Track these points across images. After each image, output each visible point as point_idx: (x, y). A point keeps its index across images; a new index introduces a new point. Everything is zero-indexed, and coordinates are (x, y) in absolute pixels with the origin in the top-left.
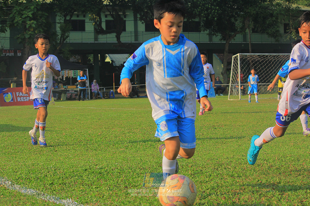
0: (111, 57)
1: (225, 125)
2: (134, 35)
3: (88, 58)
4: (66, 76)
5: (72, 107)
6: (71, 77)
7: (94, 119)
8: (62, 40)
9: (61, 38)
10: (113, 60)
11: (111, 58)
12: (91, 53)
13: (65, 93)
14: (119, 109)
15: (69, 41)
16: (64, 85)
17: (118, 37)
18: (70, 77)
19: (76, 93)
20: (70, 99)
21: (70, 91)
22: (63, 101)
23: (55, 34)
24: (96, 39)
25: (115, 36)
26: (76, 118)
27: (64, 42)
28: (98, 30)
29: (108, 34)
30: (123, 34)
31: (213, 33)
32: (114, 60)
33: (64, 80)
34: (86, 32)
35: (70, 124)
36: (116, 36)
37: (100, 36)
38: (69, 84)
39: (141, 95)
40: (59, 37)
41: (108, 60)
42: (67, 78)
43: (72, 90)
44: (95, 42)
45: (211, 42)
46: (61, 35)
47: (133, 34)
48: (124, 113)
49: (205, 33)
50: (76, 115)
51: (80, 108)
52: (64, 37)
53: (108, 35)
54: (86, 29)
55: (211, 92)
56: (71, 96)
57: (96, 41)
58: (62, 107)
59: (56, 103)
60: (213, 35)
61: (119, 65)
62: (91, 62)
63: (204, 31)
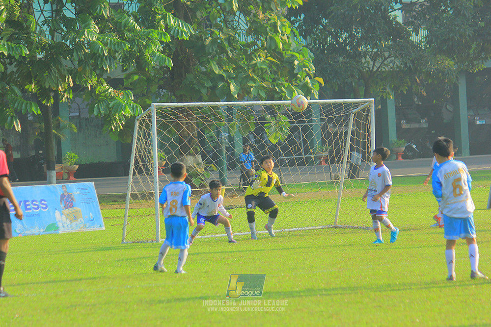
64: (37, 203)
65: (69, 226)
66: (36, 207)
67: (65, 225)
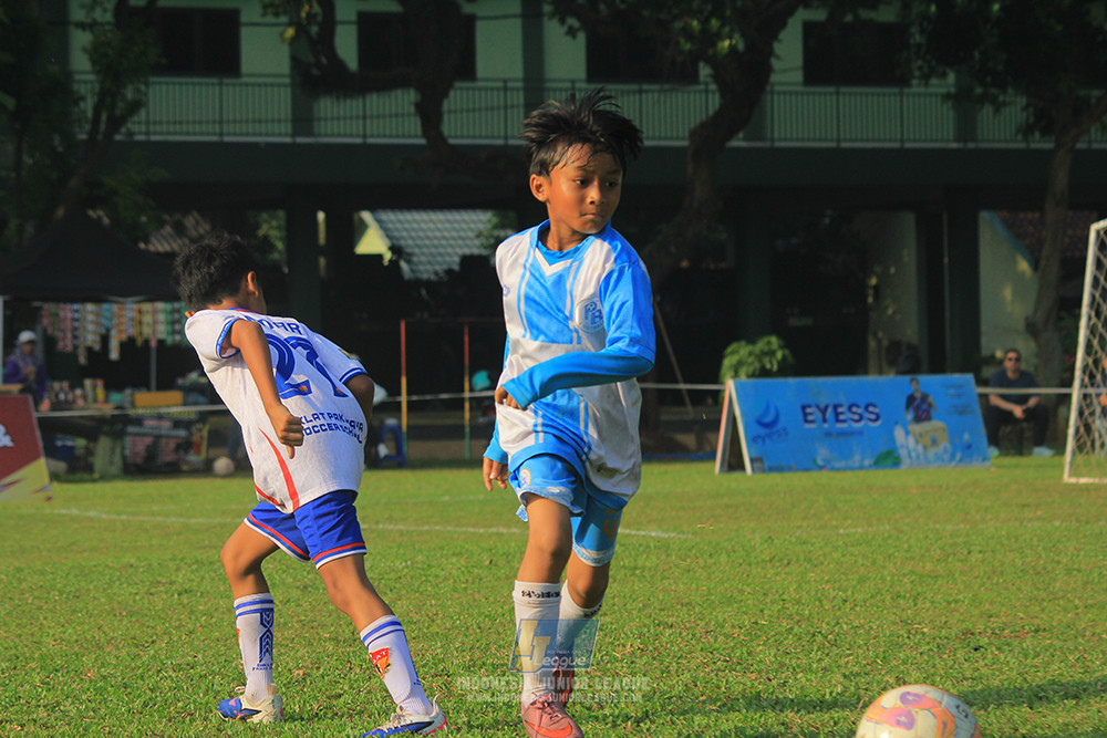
0: (390, 226)
1: (1037, 631)
2: (522, 101)
3: (255, 235)
4: (124, 337)
5: (153, 514)
6: (153, 344)
8: (103, 127)
9: (97, 110)
10: (402, 243)
11: (387, 233)
12: (272, 206)
13: (118, 436)
14: (426, 528)
15: (148, 133)
16: (113, 385)
17: (430, 114)
18: (147, 342)
19: (182, 433)
20: (146, 467)
21: (149, 423)
22: (105, 478)
23: (61, 88)
24: (302, 120)
25: (413, 109)
26: (171, 583)
27: (118, 137)
28: (315, 72)
29: (375, 96)
30: (457, 98)
31: (979, 90)
32: (407, 243)
33: (114, 355)
34: (245, 80)
35: (131, 614)
36: (419, 107)
37: (326, 106)
38: (142, 383)
40: (88, 107)
41: (372, 243)
42: (128, 345)
43: (160, 417)
44: (300, 140)
45: (971, 145)
46: (96, 98)
47: (519, 98)
48: (454, 554)
49: (931, 90)
50: (172, 565)
51: (201, 520)
52: (115, 109)
53: (375, 102)
54: (245, 67)
55: (966, 437)
56: (152, 453)
57: (300, 135)
58: (92, 513)
59: (60, 489)
60: (983, 99)
61: (436, 273)
62: (276, 256)
63: (926, 78)
64: (860, 411)
65: (922, 457)
66: (856, 417)
67: (913, 454)
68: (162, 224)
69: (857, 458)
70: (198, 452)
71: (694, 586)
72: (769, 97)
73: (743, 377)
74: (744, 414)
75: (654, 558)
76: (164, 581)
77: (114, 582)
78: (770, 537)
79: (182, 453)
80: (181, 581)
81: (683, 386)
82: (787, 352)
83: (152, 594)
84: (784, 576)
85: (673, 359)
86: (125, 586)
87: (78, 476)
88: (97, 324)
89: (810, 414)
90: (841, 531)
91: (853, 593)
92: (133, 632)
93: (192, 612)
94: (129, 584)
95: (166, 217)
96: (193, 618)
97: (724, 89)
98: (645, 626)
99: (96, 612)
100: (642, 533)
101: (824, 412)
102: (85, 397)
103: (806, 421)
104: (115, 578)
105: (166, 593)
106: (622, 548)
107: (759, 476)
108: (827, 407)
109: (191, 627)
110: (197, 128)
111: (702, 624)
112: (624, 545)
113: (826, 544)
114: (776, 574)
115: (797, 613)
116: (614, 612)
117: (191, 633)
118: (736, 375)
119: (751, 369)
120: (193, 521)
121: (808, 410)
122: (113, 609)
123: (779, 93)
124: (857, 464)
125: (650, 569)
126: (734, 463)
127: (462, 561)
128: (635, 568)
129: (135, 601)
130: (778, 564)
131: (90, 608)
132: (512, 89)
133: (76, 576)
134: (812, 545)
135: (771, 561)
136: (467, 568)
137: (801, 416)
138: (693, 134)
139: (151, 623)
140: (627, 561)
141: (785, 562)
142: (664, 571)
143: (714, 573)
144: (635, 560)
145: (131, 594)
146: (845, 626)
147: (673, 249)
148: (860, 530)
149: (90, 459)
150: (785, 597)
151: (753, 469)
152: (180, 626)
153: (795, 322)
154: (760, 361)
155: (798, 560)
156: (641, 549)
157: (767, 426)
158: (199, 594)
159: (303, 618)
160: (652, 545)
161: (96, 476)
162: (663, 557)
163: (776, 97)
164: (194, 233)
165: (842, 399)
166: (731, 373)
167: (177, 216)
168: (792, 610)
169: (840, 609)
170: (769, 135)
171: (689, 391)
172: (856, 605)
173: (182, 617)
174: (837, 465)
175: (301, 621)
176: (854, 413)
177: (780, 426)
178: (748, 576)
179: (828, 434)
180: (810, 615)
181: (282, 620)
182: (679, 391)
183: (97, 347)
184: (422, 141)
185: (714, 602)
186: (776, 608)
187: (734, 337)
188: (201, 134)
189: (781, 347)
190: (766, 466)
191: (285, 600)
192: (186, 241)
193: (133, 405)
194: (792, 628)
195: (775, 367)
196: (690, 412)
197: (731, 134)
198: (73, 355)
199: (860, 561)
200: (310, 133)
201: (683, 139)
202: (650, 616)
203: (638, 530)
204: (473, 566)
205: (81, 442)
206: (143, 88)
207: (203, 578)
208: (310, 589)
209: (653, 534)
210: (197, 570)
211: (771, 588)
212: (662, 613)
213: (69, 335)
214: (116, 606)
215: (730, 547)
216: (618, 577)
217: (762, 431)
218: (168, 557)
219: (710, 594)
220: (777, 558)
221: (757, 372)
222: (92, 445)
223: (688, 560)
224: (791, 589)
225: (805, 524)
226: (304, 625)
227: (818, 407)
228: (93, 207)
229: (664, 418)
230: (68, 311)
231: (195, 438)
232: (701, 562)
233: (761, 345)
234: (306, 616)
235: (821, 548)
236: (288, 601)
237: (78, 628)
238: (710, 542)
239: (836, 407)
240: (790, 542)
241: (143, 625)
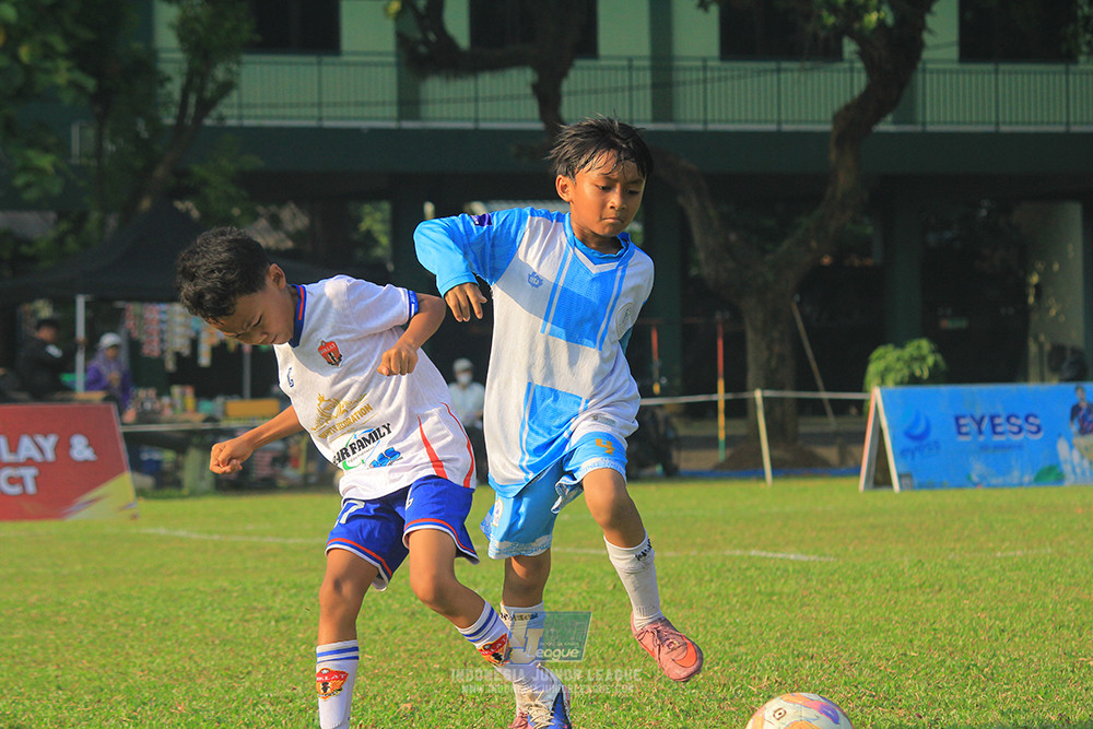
2: (648, 82)
3: (356, 229)
4: (215, 341)
5: (247, 534)
7: (379, 611)
8: (191, 110)
9: (185, 94)
12: (374, 197)
15: (240, 118)
16: (205, 391)
17: (548, 97)
20: (240, 482)
22: (194, 494)
23: (145, 68)
24: (409, 104)
25: (529, 91)
26: (268, 609)
27: (208, 122)
28: (423, 49)
29: (487, 76)
30: (579, 78)
33: (205, 360)
34: (345, 58)
35: (225, 642)
36: (536, 88)
37: (435, 88)
38: (233, 390)
39: (685, 460)
40: (175, 88)
42: (219, 351)
44: (408, 125)
46: (183, 79)
47: (645, 78)
48: (575, 578)
50: (269, 590)
51: (299, 540)
52: (204, 91)
53: (488, 83)
54: (346, 45)
57: (406, 119)
58: (182, 533)
59: (145, 506)
62: (379, 252)
68: (255, 217)
69: (1016, 474)
70: (296, 466)
71: (836, 614)
72: (920, 77)
73: (890, 385)
74: (891, 426)
75: (792, 582)
76: (260, 606)
77: (206, 608)
78: (920, 561)
79: (278, 468)
80: (278, 606)
81: (825, 395)
82: (939, 358)
83: (247, 621)
84: (935, 603)
85: (814, 365)
86: (217, 611)
87: (167, 491)
88: (186, 326)
89: (964, 425)
90: (999, 554)
91: (1011, 623)
92: (226, 662)
93: (290, 641)
94: (222, 610)
95: (260, 209)
96: (292, 647)
97: (871, 68)
98: (783, 657)
99: (187, 640)
100: (780, 555)
101: (979, 423)
102: (173, 406)
103: (960, 433)
104: (206, 604)
105: (263, 619)
106: (758, 572)
107: (908, 494)
108: (982, 418)
109: (289, 656)
110: (294, 112)
111: (845, 655)
112: (759, 569)
113: (982, 569)
114: (927, 601)
115: (950, 645)
116: (749, 642)
117: (290, 662)
118: (883, 382)
119: (899, 377)
120: (291, 541)
121: (962, 421)
122: (205, 638)
123: (932, 72)
124: (1016, 481)
125: (789, 595)
126: (881, 479)
127: (583, 585)
128: (772, 594)
129: (228, 629)
130: (928, 590)
131: (180, 636)
132: (638, 69)
133: (164, 601)
134: (967, 569)
135: (921, 586)
136: (588, 593)
137: (954, 428)
138: (837, 118)
139: (247, 653)
140: (763, 587)
141: (937, 587)
142: (803, 597)
143: (858, 599)
144: (772, 585)
145: (224, 621)
146: (1002, 659)
147: (814, 244)
148: (1018, 553)
149: (179, 474)
150: (936, 626)
151: (901, 487)
152: (278, 655)
153: (947, 324)
154: (909, 367)
155: (950, 586)
156: (779, 573)
157: (917, 438)
158: (298, 621)
159: (410, 647)
160: (791, 569)
161: (185, 491)
162: (803, 582)
163: (928, 76)
164: (290, 228)
165: (999, 409)
166: (878, 380)
167: (273, 208)
168: (945, 641)
169: (997, 640)
170: (920, 118)
171: (831, 401)
172: (1014, 636)
173: (280, 646)
174: (994, 481)
175: (409, 650)
176: (1013, 425)
177: (933, 436)
178: (895, 603)
179: (984, 447)
180: (964, 646)
181: (388, 649)
182: (820, 401)
183: (186, 351)
184: (539, 126)
185: (858, 632)
186: (927, 638)
187: (881, 341)
188: (299, 118)
189: (933, 352)
190: (916, 481)
191: (391, 628)
192: (282, 235)
193: (225, 414)
194: (944, 661)
195: (926, 374)
196: (832, 423)
197: (878, 117)
198: (160, 361)
199: (1019, 588)
200: (417, 117)
201: (826, 122)
202: (789, 646)
203: (775, 551)
204: (595, 592)
205: (168, 456)
206: (234, 67)
207: (302, 604)
208: (418, 616)
209: (792, 557)
210: (295, 595)
211: (921, 616)
212: (802, 643)
213: (156, 338)
214: (208, 633)
215: (875, 572)
216: (754, 604)
217: (912, 444)
218: (264, 580)
219: (855, 623)
220: (927, 584)
221: (907, 379)
222: (180, 458)
223: (830, 585)
224: (944, 618)
225: (958, 546)
226: (412, 655)
227: (973, 418)
228: (181, 198)
229: (803, 429)
230: (154, 312)
231: (293, 451)
232: (845, 589)
233: (910, 349)
234: (415, 645)
235: (976, 573)
236: (395, 629)
237: (168, 658)
238: (854, 566)
239: (992, 418)
240: (942, 566)
241: (238, 654)
